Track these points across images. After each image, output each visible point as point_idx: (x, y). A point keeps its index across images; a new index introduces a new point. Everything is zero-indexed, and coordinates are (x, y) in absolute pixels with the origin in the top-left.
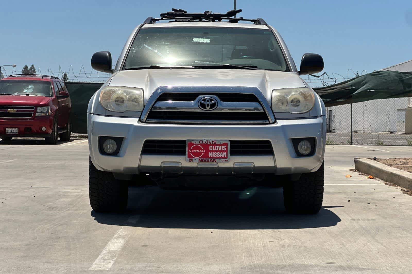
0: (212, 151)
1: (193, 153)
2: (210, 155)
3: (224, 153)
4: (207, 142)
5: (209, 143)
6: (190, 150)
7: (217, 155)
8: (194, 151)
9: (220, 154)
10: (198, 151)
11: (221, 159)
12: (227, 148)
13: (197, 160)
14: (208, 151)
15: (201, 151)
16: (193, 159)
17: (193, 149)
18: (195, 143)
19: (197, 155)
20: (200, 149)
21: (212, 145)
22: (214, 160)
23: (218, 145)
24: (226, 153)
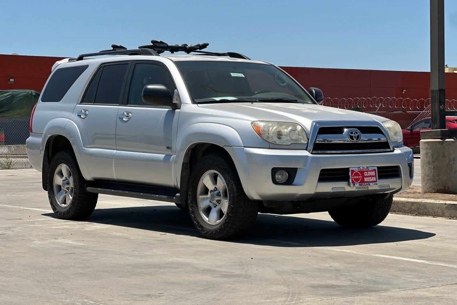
0: (366, 177)
1: (355, 179)
2: (366, 179)
3: (374, 178)
4: (363, 169)
5: (364, 170)
6: (353, 176)
7: (370, 179)
8: (355, 177)
9: (371, 179)
10: (357, 177)
11: (373, 183)
12: (375, 173)
13: (358, 184)
14: (364, 177)
15: (359, 177)
16: (356, 184)
17: (354, 176)
18: (356, 170)
19: (357, 180)
20: (359, 175)
21: (366, 171)
22: (369, 184)
23: (370, 171)
24: (375, 177)
